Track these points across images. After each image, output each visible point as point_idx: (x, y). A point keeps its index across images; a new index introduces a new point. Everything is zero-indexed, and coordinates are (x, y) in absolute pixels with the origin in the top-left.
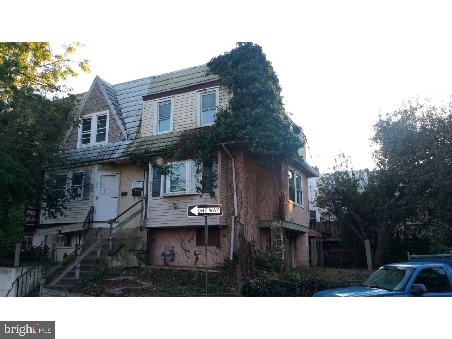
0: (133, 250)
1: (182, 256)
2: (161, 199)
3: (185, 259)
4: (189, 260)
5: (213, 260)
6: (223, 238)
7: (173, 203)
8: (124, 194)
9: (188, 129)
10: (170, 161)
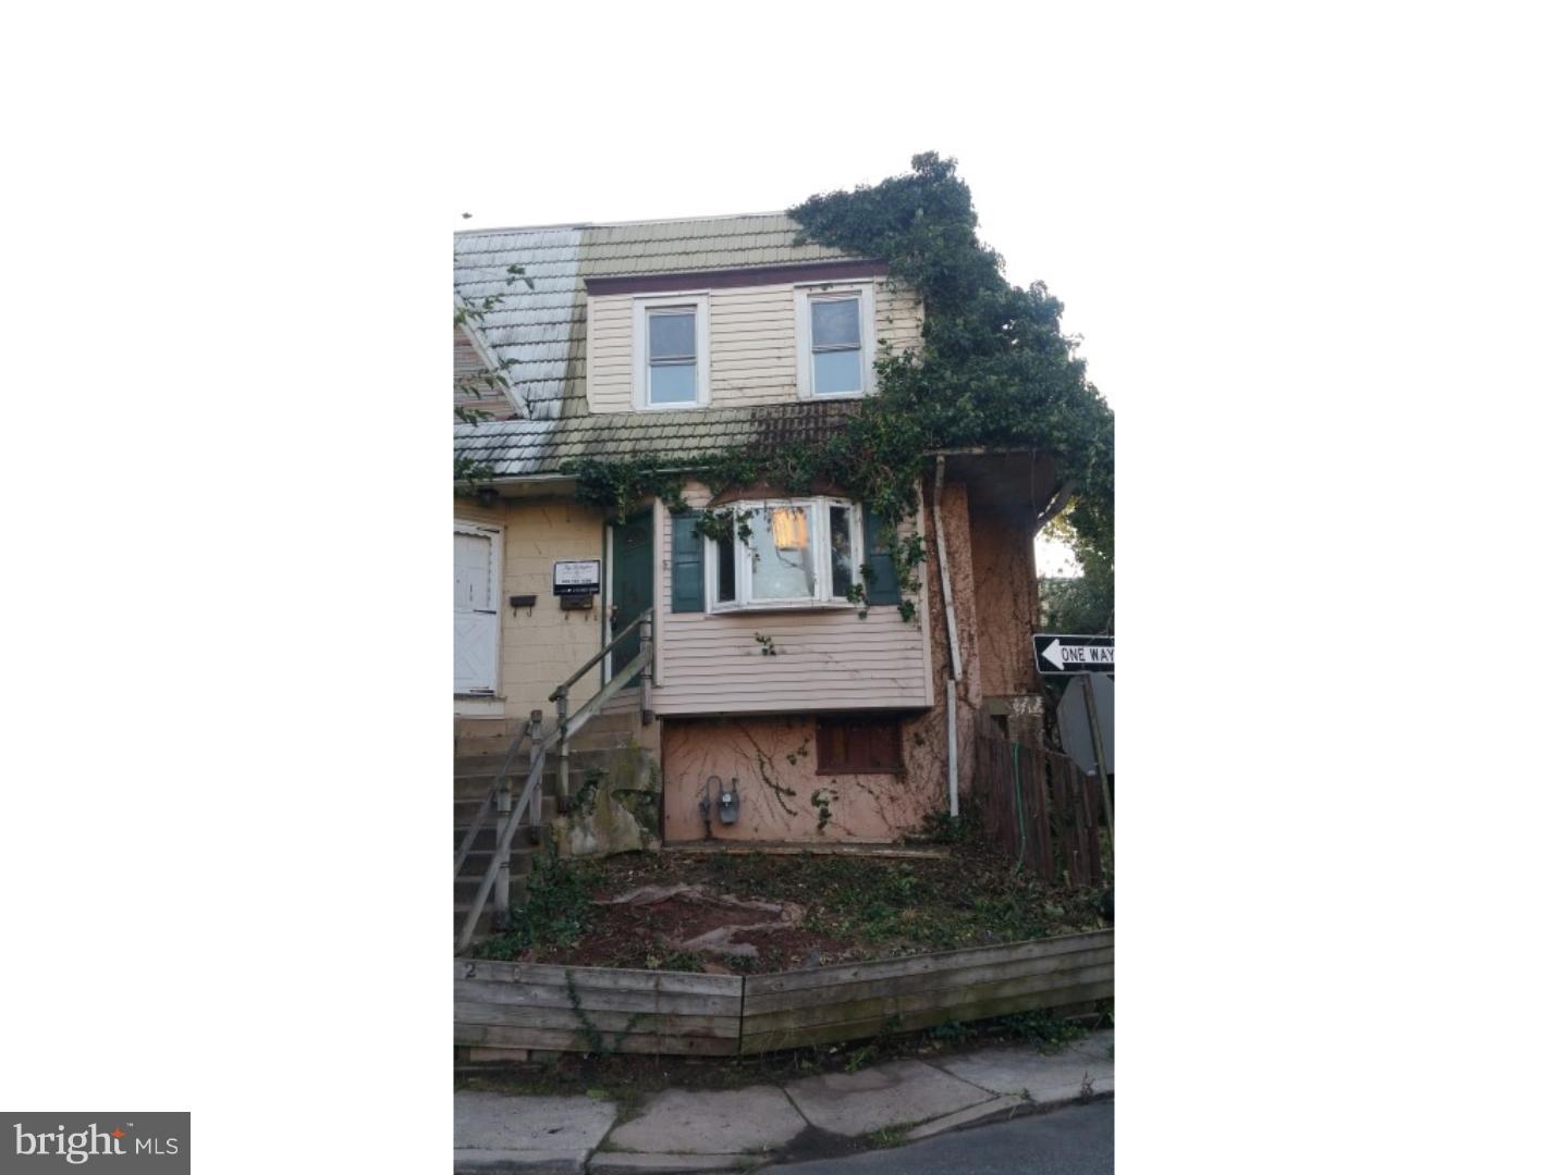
0: (627, 792)
1: (765, 810)
2: (707, 619)
3: (777, 817)
4: (795, 822)
5: (884, 818)
6: (913, 748)
7: (757, 634)
8: (523, 602)
9: (770, 401)
10: (746, 495)
